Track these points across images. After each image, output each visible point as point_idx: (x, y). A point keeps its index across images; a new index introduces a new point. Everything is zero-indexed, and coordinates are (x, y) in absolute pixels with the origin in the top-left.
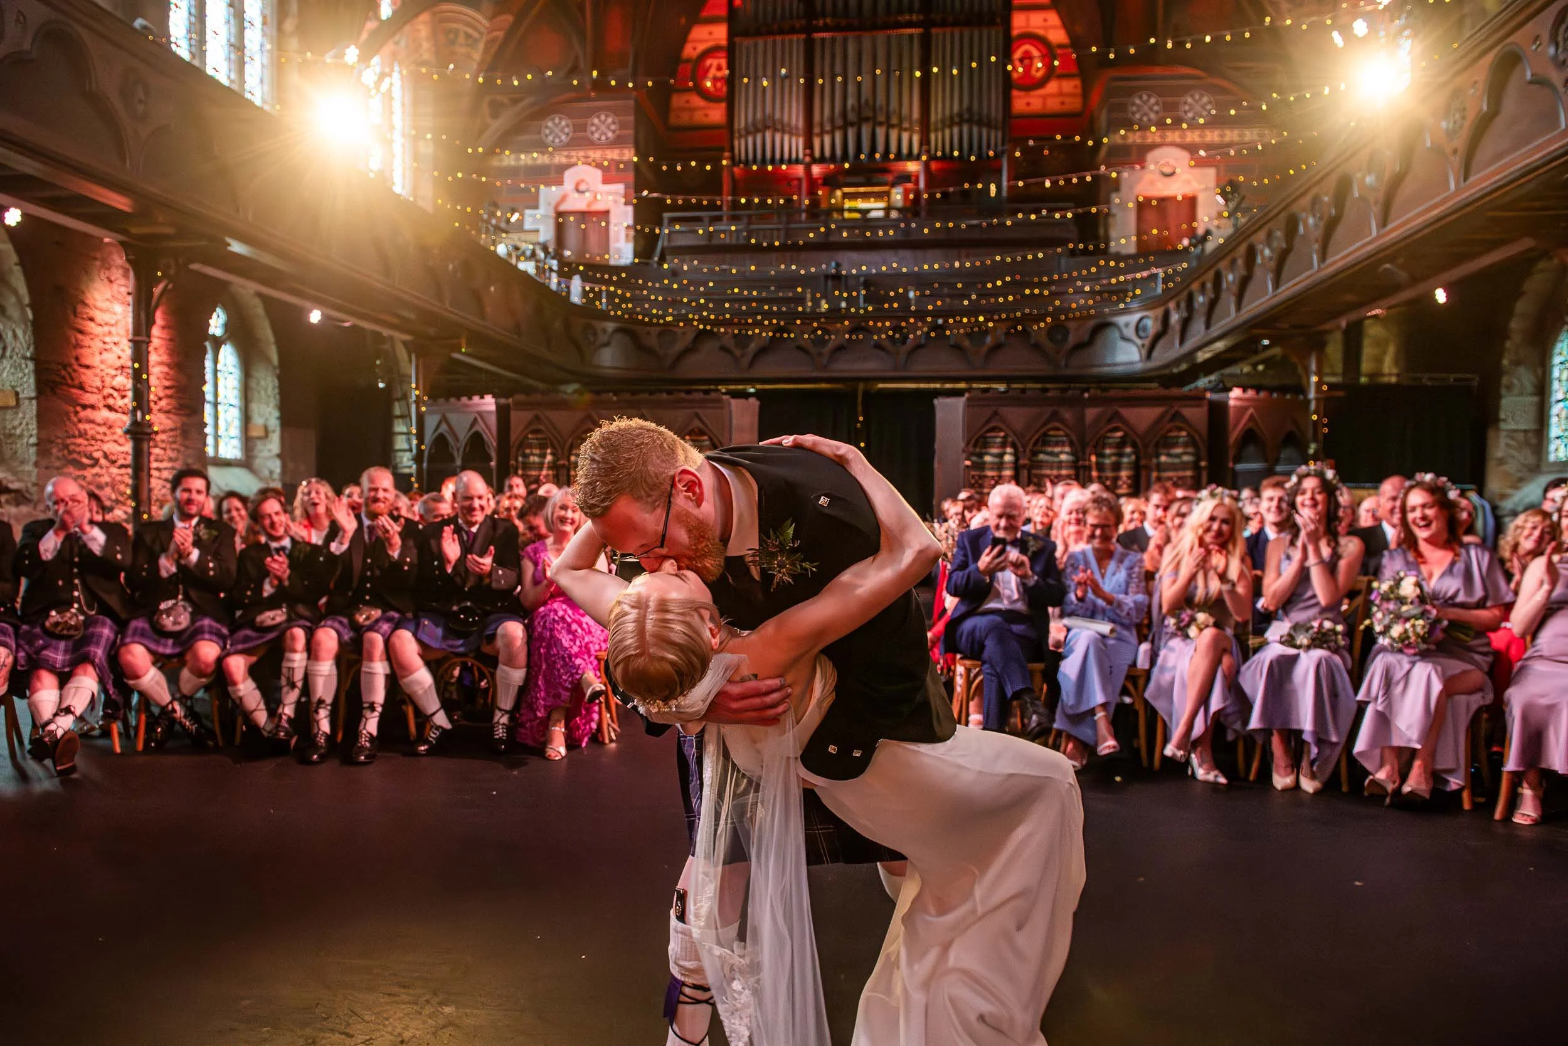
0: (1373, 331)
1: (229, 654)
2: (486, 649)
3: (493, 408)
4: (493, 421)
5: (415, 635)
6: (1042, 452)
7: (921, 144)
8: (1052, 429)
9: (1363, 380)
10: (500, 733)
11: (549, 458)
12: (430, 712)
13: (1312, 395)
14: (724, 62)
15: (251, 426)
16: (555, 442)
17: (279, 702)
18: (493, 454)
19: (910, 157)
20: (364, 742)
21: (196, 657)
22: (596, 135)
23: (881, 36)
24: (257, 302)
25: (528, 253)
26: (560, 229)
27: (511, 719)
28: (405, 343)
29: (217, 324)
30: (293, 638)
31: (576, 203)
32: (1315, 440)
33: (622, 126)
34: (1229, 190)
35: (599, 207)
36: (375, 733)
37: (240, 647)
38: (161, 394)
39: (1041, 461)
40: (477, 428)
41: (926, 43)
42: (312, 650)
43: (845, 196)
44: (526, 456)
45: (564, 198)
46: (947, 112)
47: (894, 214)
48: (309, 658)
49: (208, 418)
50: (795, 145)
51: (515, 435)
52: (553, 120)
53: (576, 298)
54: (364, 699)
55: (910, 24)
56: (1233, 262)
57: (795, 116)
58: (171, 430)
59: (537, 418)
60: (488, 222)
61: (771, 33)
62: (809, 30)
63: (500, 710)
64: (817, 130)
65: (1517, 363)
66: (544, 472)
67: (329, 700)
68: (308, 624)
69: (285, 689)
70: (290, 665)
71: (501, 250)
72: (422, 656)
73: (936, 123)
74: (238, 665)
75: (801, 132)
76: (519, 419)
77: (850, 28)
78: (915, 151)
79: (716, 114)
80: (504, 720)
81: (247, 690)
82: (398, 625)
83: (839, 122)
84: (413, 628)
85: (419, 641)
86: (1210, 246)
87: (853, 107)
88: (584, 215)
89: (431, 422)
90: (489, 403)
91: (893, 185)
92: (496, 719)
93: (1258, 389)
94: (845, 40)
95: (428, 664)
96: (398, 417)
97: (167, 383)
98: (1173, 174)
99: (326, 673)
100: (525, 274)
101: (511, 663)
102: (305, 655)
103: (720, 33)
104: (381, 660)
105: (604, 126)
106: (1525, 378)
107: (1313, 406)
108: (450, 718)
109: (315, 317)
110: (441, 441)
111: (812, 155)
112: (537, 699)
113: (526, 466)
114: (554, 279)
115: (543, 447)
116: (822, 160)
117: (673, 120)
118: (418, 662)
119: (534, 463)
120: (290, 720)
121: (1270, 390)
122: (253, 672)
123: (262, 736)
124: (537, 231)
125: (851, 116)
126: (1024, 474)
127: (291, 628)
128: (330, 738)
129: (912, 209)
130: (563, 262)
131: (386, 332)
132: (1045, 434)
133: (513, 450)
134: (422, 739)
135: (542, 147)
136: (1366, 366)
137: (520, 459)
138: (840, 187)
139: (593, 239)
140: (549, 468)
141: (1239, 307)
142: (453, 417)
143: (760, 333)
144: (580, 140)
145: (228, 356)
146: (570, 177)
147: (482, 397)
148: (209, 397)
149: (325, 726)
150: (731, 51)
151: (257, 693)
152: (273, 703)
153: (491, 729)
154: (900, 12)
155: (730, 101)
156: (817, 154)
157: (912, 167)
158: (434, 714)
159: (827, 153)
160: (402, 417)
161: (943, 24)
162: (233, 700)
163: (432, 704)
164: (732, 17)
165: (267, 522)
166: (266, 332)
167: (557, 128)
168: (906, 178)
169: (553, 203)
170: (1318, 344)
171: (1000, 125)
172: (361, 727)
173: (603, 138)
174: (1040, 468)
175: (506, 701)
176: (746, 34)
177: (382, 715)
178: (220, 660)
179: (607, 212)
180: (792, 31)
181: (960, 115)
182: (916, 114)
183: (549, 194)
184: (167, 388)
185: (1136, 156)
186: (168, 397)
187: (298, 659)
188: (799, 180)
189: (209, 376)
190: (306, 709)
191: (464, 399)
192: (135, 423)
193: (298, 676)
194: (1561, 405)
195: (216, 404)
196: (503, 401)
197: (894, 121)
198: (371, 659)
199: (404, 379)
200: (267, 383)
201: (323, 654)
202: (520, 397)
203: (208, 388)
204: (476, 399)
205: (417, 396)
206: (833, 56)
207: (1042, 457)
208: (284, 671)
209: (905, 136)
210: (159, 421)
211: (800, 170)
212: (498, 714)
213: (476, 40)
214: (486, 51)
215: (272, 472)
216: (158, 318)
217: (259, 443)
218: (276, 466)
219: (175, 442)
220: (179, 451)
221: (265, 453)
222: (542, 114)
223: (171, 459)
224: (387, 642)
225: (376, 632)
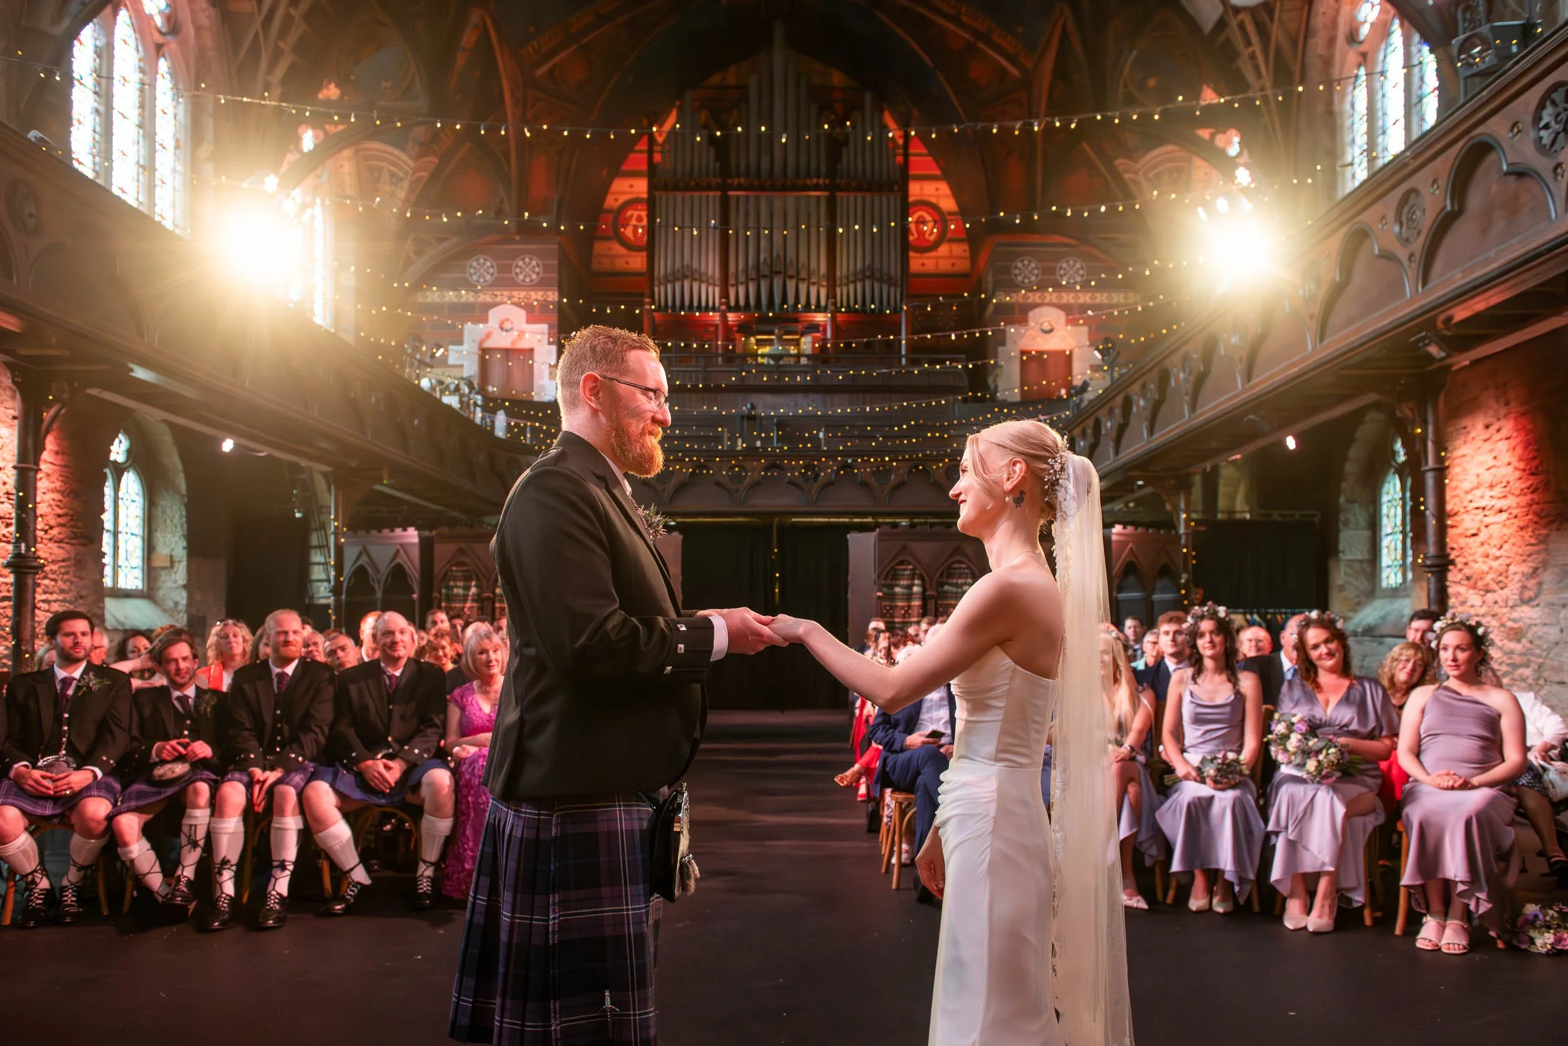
0: (1227, 472)
1: (120, 813)
2: (410, 798)
3: (416, 540)
4: (415, 554)
5: (332, 786)
6: (946, 583)
7: (828, 298)
8: (953, 563)
9: (1220, 516)
10: (425, 886)
11: (474, 590)
12: (348, 867)
13: (1182, 530)
14: (644, 214)
15: (154, 556)
16: (481, 577)
17: (178, 863)
18: (416, 588)
19: (818, 309)
20: (273, 904)
21: (82, 815)
22: (521, 277)
23: (791, 196)
24: (164, 428)
25: (452, 387)
26: (484, 365)
27: (435, 871)
28: (325, 475)
29: (119, 450)
30: (196, 793)
31: (501, 341)
32: (1186, 570)
33: (546, 269)
34: (1104, 344)
35: (524, 345)
36: (285, 893)
37: (133, 804)
38: (52, 523)
39: (946, 592)
40: (398, 560)
41: (832, 203)
42: (216, 806)
43: (760, 343)
44: (448, 588)
45: (488, 335)
46: (852, 269)
47: (804, 361)
48: (212, 815)
49: (107, 546)
50: (711, 293)
51: (438, 567)
52: (478, 260)
53: (500, 432)
54: (274, 857)
55: (817, 188)
56: (1111, 411)
57: (712, 267)
58: (63, 561)
59: (461, 551)
60: (412, 356)
61: (687, 188)
62: (724, 188)
63: (425, 862)
64: (732, 281)
65: (1351, 501)
66: (468, 604)
67: (234, 858)
68: (213, 777)
69: (186, 849)
70: (193, 822)
71: (425, 383)
72: (340, 809)
73: (841, 278)
74: (130, 824)
75: (717, 282)
76: (443, 551)
77: (762, 188)
78: (823, 303)
79: (638, 262)
80: (429, 872)
81: (140, 851)
82: (313, 777)
83: (752, 274)
84: (330, 778)
85: (337, 791)
86: (1089, 396)
87: (765, 259)
88: (508, 352)
89: (350, 554)
90: (412, 535)
91: (803, 334)
92: (420, 873)
93: (1135, 524)
94: (757, 199)
95: (346, 816)
96: (315, 547)
97: (60, 511)
98: (1051, 331)
99: (231, 831)
100: (449, 407)
101: (437, 812)
102: (208, 811)
103: (640, 187)
104: (293, 815)
105: (528, 267)
106: (1357, 514)
107: (1183, 541)
109: (228, 445)
110: (360, 573)
111: (728, 304)
112: (465, 850)
113: (449, 598)
114: (479, 414)
115: (467, 579)
116: (737, 308)
117: (595, 266)
118: (336, 815)
119: (457, 595)
120: (190, 883)
121: (1147, 525)
122: (147, 831)
123: (156, 900)
124: (462, 366)
125: (765, 270)
126: (931, 604)
127: (194, 781)
128: (234, 901)
129: (821, 357)
130: (487, 398)
131: (304, 463)
132: (950, 568)
133: (436, 582)
134: (338, 897)
135: (470, 286)
136: (1222, 503)
137: (444, 591)
138: (754, 335)
139: (517, 377)
140: (473, 601)
141: (1117, 452)
142: (373, 549)
143: (681, 469)
144: (505, 281)
145: (131, 483)
146: (494, 315)
147: (405, 530)
148: (108, 525)
149: (229, 888)
150: (651, 204)
151: (152, 855)
152: (169, 864)
153: (414, 881)
154: (808, 175)
155: (650, 248)
156: (732, 303)
157: (820, 318)
158: (352, 869)
159: (742, 302)
160: (320, 547)
161: (848, 189)
162: (123, 863)
163: (349, 858)
164: (652, 173)
166: (173, 460)
167: (482, 268)
168: (814, 327)
169: (478, 339)
170: (1184, 485)
171: (899, 282)
172: (270, 887)
173: (528, 280)
174: (947, 598)
175: (431, 852)
176: (666, 188)
177: (293, 874)
179: (531, 350)
180: (709, 188)
181: (863, 271)
182: (823, 270)
183: (473, 332)
184: (59, 516)
185: (1019, 314)
186: (59, 525)
187: (200, 816)
188: (716, 326)
189: (108, 503)
190: (208, 868)
191: (386, 532)
192: (18, 555)
193: (201, 834)
194: (1390, 538)
195: (116, 534)
196: (426, 533)
197: (803, 275)
198: (282, 814)
199: (323, 509)
200: (174, 514)
201: (229, 810)
202: (445, 530)
203: (107, 518)
204: (398, 531)
205: (336, 527)
206: (747, 214)
207: (946, 588)
208: (185, 829)
209: (813, 290)
210: (46, 550)
211: (714, 317)
212: (422, 867)
213: (401, 179)
214: (411, 190)
215: (176, 604)
216: (50, 443)
217: (163, 573)
218: (182, 597)
219: (67, 573)
220: (72, 582)
221: (170, 584)
222: (467, 253)
223: (62, 591)
224: (300, 795)
225: (288, 784)
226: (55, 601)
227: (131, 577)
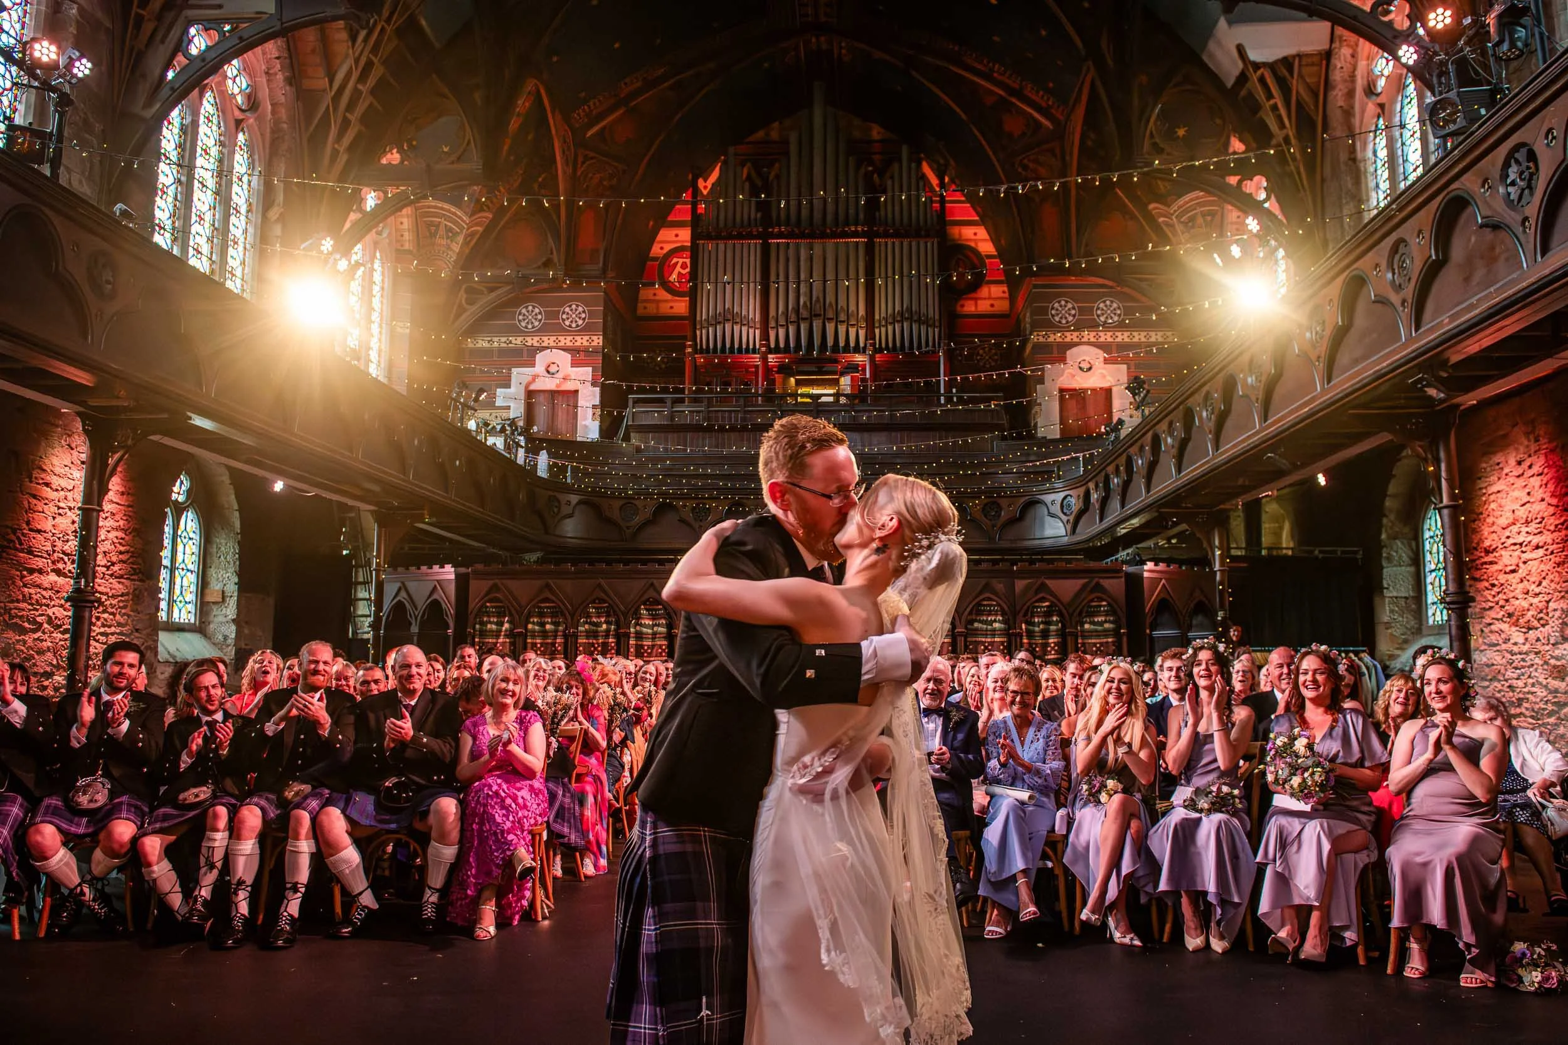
0: (1269, 510)
1: (145, 835)
2: (418, 826)
3: (453, 577)
4: (452, 589)
5: (343, 812)
6: (976, 621)
7: (866, 339)
8: (984, 600)
9: (1263, 552)
10: (429, 912)
11: (506, 626)
12: (357, 892)
13: (1217, 567)
14: (688, 261)
15: (207, 591)
16: (513, 612)
18: (451, 623)
19: (857, 349)
20: (284, 925)
21: (110, 835)
22: (567, 323)
23: (830, 243)
24: (223, 470)
25: (499, 427)
26: (530, 408)
27: (440, 898)
28: (372, 512)
29: (179, 491)
30: (216, 816)
31: (549, 384)
32: (1222, 608)
33: (591, 314)
34: (1136, 385)
35: (569, 386)
36: (296, 915)
37: (158, 825)
38: (114, 559)
39: (977, 629)
40: (435, 596)
41: (870, 249)
42: (235, 830)
43: (799, 383)
44: (482, 623)
45: (535, 377)
46: (890, 311)
47: (843, 400)
48: (230, 837)
49: (164, 585)
50: (751, 335)
51: (473, 604)
52: (527, 307)
53: (542, 472)
54: (288, 879)
55: (855, 234)
56: (1142, 448)
57: (752, 309)
58: (122, 595)
59: (494, 588)
60: (456, 400)
61: (730, 237)
62: (765, 236)
63: (430, 888)
64: (772, 324)
65: (1394, 537)
66: (501, 640)
67: (249, 880)
68: (234, 801)
69: (203, 870)
70: (211, 844)
71: (472, 425)
72: (349, 834)
73: (880, 321)
74: (153, 845)
75: (758, 326)
76: (478, 587)
77: (802, 236)
78: (862, 345)
79: (680, 307)
80: (434, 898)
81: (162, 871)
82: (328, 802)
83: (793, 317)
84: (342, 805)
85: (348, 818)
86: (1123, 433)
87: (805, 303)
88: (553, 394)
89: (390, 590)
90: (449, 572)
91: (842, 374)
92: (425, 899)
93: (1168, 561)
94: (798, 246)
96: (361, 583)
97: (122, 549)
98: (1090, 369)
99: (248, 852)
100: (492, 449)
101: (443, 839)
103: (685, 235)
104: (307, 839)
105: (574, 313)
106: (1400, 550)
107: (1218, 578)
108: (378, 897)
109: (279, 486)
110: (399, 608)
111: (768, 346)
112: (469, 877)
113: (483, 633)
114: (521, 453)
115: (500, 614)
116: (777, 350)
117: (640, 311)
118: (346, 840)
119: (491, 631)
120: (206, 903)
121: (1181, 562)
123: (175, 919)
124: (508, 408)
125: (804, 313)
126: (961, 641)
127: (214, 805)
128: (249, 921)
129: (859, 396)
130: (530, 439)
131: (351, 502)
132: (979, 604)
133: (471, 618)
134: (347, 921)
135: (516, 331)
136: (1266, 540)
137: (477, 626)
138: (793, 376)
139: (561, 416)
140: (506, 636)
141: (1148, 490)
142: (412, 586)
143: (717, 507)
144: (552, 326)
145: (190, 523)
146: (541, 359)
147: (443, 567)
148: (166, 562)
149: (244, 908)
150: (694, 252)
151: (173, 875)
153: (420, 909)
154: (847, 224)
155: (693, 296)
156: (772, 345)
157: (859, 358)
158: (361, 893)
159: (782, 345)
160: (364, 583)
161: (886, 235)
163: (359, 884)
164: (696, 222)
165: (203, 694)
166: (229, 499)
167: (531, 314)
168: (853, 368)
169: (525, 381)
170: (1222, 521)
171: (937, 324)
173: (574, 325)
174: (976, 635)
175: (437, 879)
176: (709, 237)
178: (135, 841)
179: (576, 392)
180: (750, 236)
181: (901, 314)
182: (862, 312)
183: (520, 375)
184: (121, 553)
185: (1059, 354)
186: (121, 561)
187: (220, 838)
188: (757, 367)
189: (167, 542)
190: (224, 890)
191: (424, 568)
192: (78, 590)
193: (218, 855)
194: (1434, 574)
195: (172, 570)
196: (463, 570)
197: (843, 317)
198: (297, 838)
199: (368, 546)
200: (227, 549)
201: (245, 833)
202: (480, 567)
203: (166, 553)
204: (436, 568)
205: (378, 564)
206: (787, 260)
207: (976, 625)
208: (204, 851)
209: (852, 331)
210: (107, 585)
211: (756, 359)
212: (428, 892)
213: (456, 234)
214: (466, 243)
215: (226, 637)
216: (115, 484)
217: (215, 608)
218: (231, 631)
219: (125, 607)
220: (129, 616)
221: (221, 619)
222: (516, 302)
223: (119, 625)
224: (314, 820)
225: (304, 809)
226: (113, 634)
227: (185, 613)
